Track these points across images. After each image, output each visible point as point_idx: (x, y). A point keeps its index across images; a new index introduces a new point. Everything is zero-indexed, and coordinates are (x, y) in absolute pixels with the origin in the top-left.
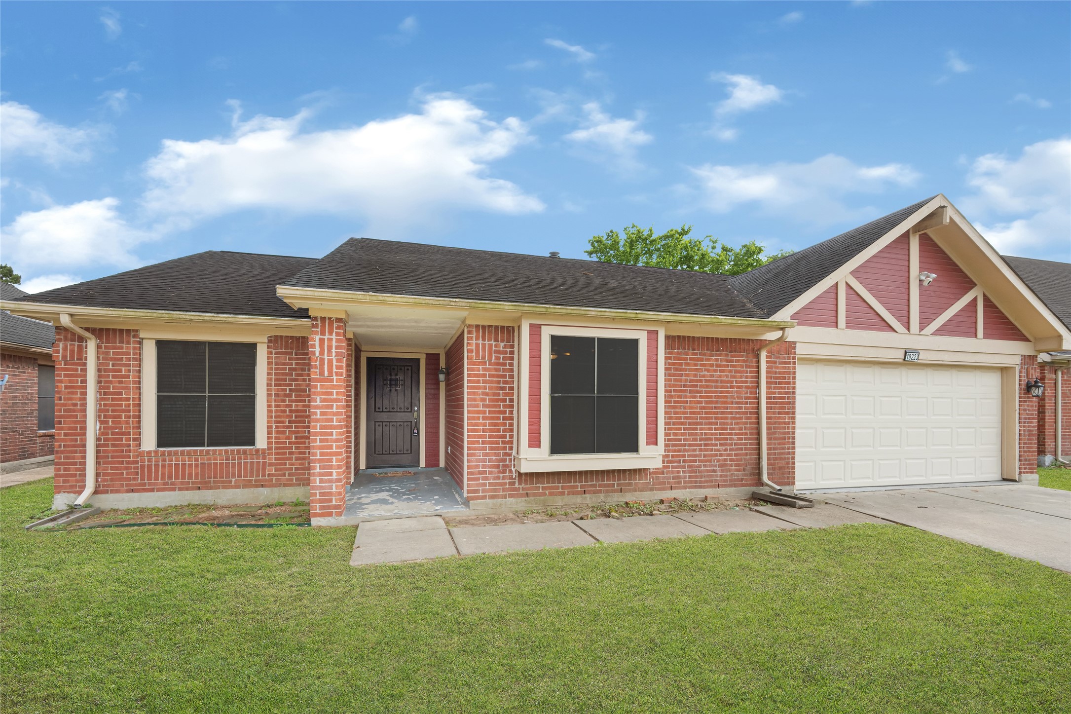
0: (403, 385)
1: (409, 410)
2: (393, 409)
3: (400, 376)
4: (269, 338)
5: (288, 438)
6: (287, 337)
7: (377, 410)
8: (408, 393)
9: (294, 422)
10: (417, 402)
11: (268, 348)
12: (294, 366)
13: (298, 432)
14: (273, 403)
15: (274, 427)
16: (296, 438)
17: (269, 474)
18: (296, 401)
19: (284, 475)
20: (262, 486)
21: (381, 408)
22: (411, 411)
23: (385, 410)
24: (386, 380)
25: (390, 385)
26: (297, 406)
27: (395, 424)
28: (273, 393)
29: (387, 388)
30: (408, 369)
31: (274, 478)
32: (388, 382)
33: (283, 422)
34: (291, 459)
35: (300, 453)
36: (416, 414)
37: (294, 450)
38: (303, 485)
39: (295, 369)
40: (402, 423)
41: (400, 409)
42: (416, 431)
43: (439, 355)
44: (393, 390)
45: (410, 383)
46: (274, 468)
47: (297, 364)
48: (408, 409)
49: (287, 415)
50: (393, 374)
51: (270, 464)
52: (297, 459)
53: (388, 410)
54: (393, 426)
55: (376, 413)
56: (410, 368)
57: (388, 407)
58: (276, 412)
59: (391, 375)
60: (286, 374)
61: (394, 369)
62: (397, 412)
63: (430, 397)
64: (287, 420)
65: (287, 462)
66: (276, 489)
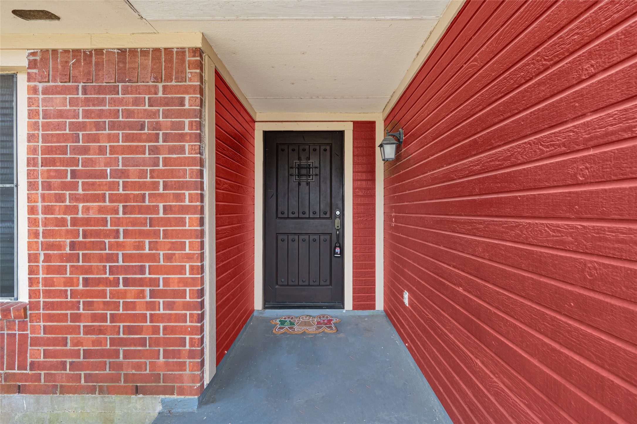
0: (319, 175)
1: (328, 216)
2: (304, 213)
3: (314, 161)
4: (32, 58)
5: (69, 282)
6: (66, 51)
7: (280, 215)
8: (326, 187)
9: (83, 246)
10: (340, 203)
11: (29, 80)
12: (81, 120)
13: (89, 270)
14: (40, 204)
15: (42, 258)
16: (86, 282)
17: (32, 363)
18: (85, 199)
19: (63, 366)
20: (20, 390)
21: (286, 212)
22: (331, 217)
23: (291, 215)
24: (292, 168)
25: (300, 175)
26: (87, 210)
27: (307, 237)
28: (40, 180)
29: (294, 180)
30: (325, 150)
31: (43, 373)
32: (295, 171)
33: (59, 246)
34: (75, 330)
35: (95, 318)
36: (337, 221)
37: (81, 311)
38: (101, 392)
39: (82, 126)
40: (316, 237)
41: (314, 213)
42: (338, 250)
43: (373, 123)
44: (303, 184)
45: (329, 172)
46: (42, 349)
47: (87, 114)
48: (325, 213)
49: (67, 231)
50: (302, 158)
51: (36, 342)
52: (88, 330)
53: (296, 215)
54: (304, 240)
55: (278, 220)
56: (328, 148)
57: (296, 211)
58: (45, 225)
59: (299, 159)
60: (65, 138)
61: (304, 150)
62: (309, 218)
63: (360, 194)
64: (68, 241)
65: (69, 336)
66: (45, 398)
